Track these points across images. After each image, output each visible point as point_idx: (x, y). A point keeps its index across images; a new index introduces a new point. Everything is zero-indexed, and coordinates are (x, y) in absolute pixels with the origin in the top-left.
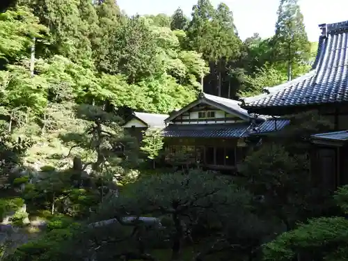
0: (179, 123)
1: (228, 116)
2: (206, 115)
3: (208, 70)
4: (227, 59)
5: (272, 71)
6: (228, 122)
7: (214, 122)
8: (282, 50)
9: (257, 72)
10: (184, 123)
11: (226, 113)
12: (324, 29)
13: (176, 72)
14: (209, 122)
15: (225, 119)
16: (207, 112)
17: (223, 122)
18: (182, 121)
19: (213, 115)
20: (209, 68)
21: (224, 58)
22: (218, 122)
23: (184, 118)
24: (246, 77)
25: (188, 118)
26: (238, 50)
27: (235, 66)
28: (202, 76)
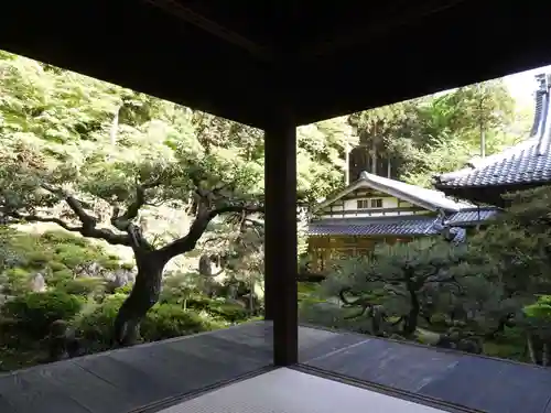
0: (328, 217)
1: (402, 205)
2: (370, 204)
3: (356, 141)
4: (386, 125)
5: (455, 141)
6: (402, 214)
7: (381, 215)
8: (469, 111)
9: (432, 144)
10: (335, 216)
11: (400, 201)
12: (543, 82)
13: (309, 143)
14: (373, 215)
15: (398, 210)
16: (370, 200)
17: (395, 214)
18: (332, 213)
19: (379, 203)
20: (358, 139)
21: (381, 123)
22: (387, 214)
23: (335, 209)
24: (415, 151)
25: (341, 209)
26: (402, 112)
27: (398, 134)
28: (348, 150)
